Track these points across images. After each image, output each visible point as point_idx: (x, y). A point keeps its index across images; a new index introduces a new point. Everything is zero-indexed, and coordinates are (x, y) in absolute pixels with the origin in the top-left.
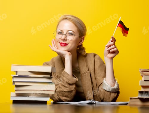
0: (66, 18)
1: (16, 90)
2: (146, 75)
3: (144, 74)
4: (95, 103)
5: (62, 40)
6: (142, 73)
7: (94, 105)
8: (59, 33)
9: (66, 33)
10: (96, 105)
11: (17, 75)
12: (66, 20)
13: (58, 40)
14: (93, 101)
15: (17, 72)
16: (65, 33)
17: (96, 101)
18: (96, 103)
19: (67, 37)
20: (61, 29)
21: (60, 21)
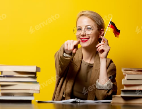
0: (83, 15)
1: (1, 90)
2: (128, 74)
3: (126, 73)
4: (78, 101)
5: (81, 36)
6: (125, 72)
7: (78, 104)
8: (78, 30)
9: (85, 29)
10: (80, 103)
11: (2, 75)
12: (83, 16)
13: (79, 36)
14: (77, 100)
15: (2, 72)
16: (83, 29)
17: (80, 100)
18: (80, 102)
19: (86, 32)
20: (80, 26)
21: (78, 18)
